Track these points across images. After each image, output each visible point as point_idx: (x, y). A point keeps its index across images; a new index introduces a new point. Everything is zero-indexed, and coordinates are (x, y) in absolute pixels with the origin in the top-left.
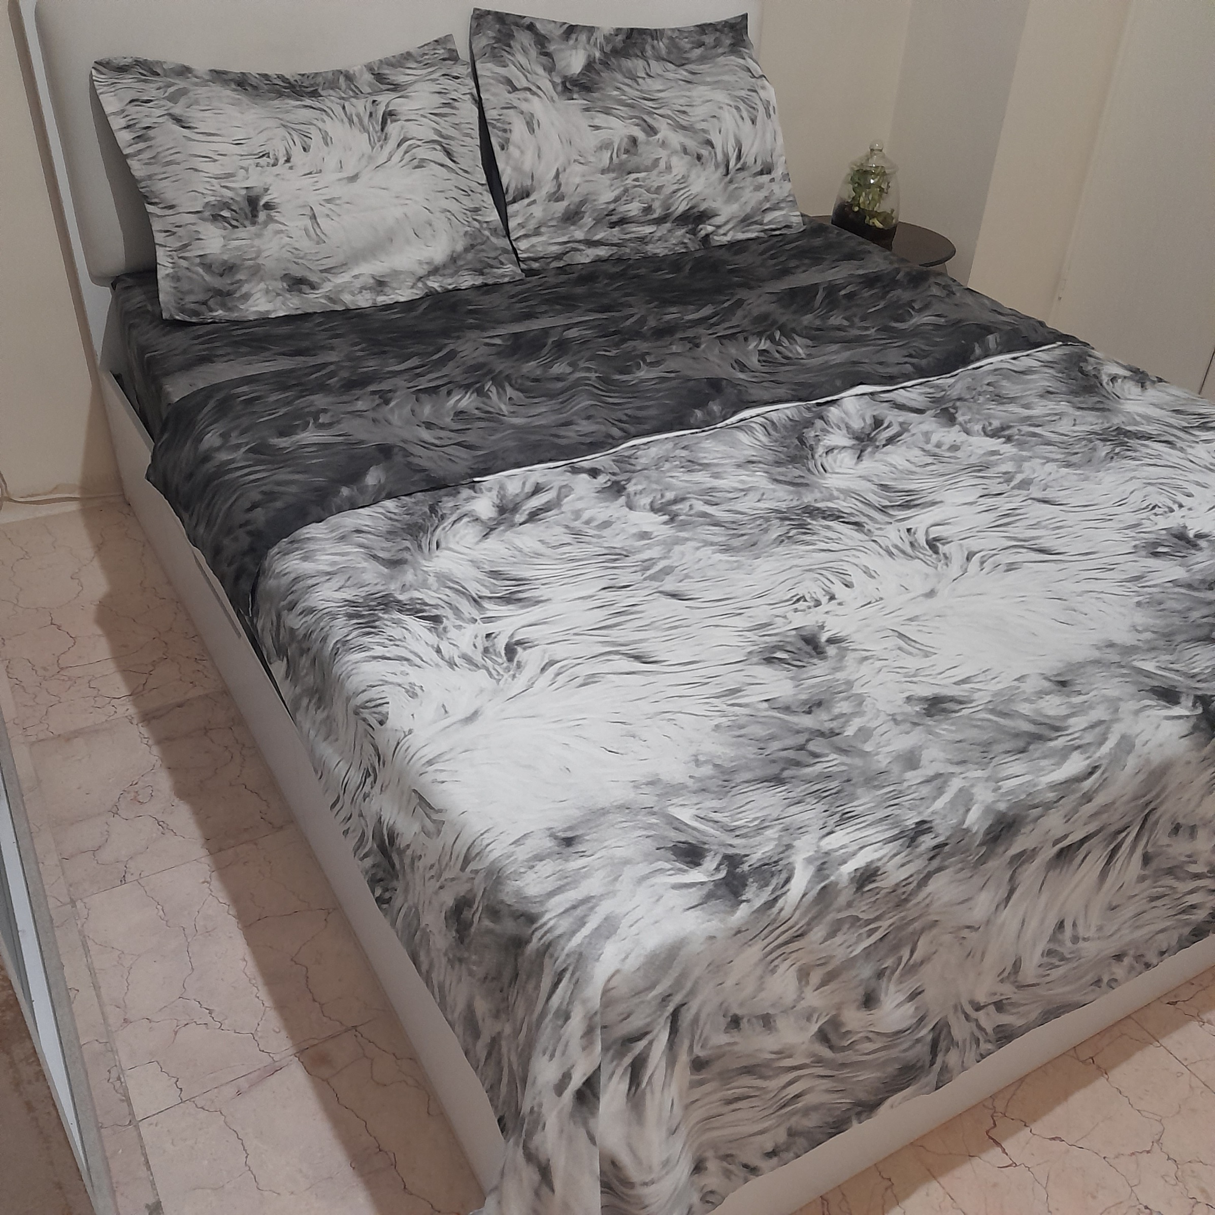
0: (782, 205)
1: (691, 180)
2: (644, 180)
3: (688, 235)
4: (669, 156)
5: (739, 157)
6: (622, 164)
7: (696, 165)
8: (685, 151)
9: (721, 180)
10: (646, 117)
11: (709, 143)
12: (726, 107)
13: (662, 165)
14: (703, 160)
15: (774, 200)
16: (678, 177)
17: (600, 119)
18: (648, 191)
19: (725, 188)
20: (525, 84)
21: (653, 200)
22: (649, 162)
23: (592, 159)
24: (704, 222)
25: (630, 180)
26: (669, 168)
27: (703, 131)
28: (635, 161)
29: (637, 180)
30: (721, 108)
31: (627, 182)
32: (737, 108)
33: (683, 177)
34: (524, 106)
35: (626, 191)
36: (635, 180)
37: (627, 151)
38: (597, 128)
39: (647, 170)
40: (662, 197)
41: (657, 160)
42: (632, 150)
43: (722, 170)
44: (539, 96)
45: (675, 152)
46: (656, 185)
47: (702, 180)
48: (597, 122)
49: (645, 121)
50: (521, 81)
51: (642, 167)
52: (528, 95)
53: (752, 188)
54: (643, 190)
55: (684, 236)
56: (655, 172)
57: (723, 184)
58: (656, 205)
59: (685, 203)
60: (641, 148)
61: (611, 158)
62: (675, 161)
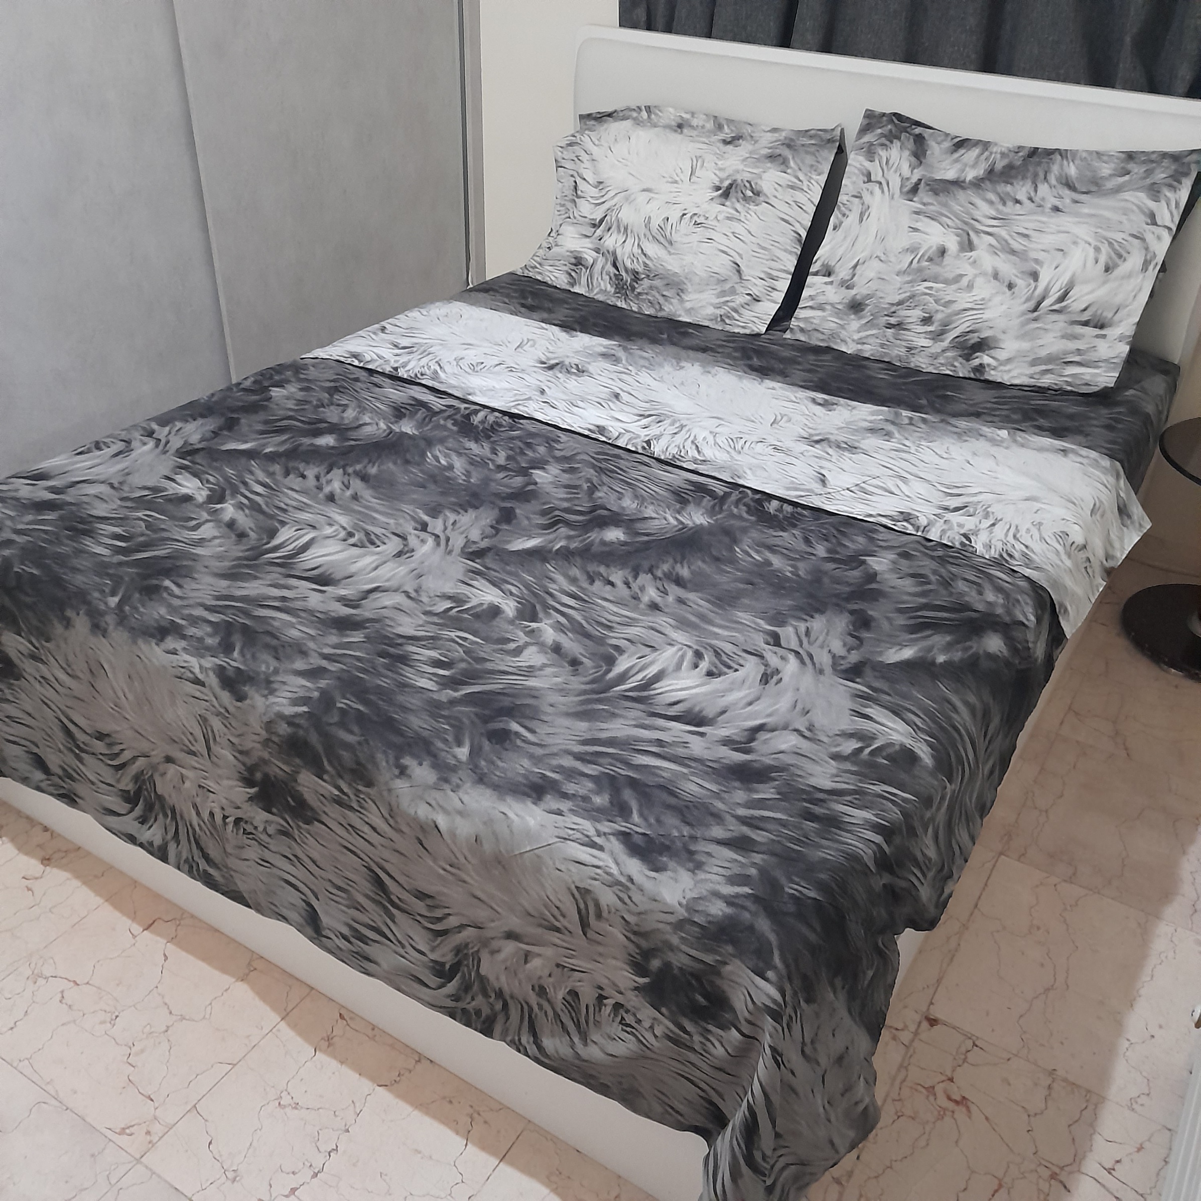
0: (1100, 364)
1: (990, 304)
2: (938, 290)
3: (960, 359)
4: (976, 276)
5: (1062, 299)
6: (920, 270)
7: (1004, 293)
8: (996, 276)
9: (1023, 314)
10: (971, 233)
11: (1035, 276)
12: (1082, 244)
13: (965, 282)
14: (1016, 290)
15: (1093, 356)
16: (975, 298)
17: (924, 224)
18: (936, 302)
19: (1023, 324)
20: (879, 178)
21: (937, 311)
22: (950, 276)
23: (893, 259)
24: (983, 351)
25: (922, 287)
26: (970, 287)
27: (1037, 261)
28: (935, 269)
29: (930, 288)
30: (1075, 243)
31: (918, 288)
32: (1097, 250)
33: (983, 299)
34: (866, 197)
35: (912, 297)
36: (926, 288)
37: (930, 260)
38: (916, 230)
39: (947, 282)
40: (948, 311)
41: (961, 276)
42: (937, 260)
43: (1031, 304)
44: (883, 192)
45: (984, 274)
46: (948, 298)
47: (1004, 307)
48: (918, 225)
49: (968, 234)
50: (877, 175)
51: (941, 278)
52: (876, 188)
53: (1059, 334)
54: (931, 300)
55: (954, 358)
56: (954, 287)
57: (1022, 319)
58: (938, 317)
59: (968, 324)
60: (947, 259)
61: (912, 262)
62: (980, 281)
